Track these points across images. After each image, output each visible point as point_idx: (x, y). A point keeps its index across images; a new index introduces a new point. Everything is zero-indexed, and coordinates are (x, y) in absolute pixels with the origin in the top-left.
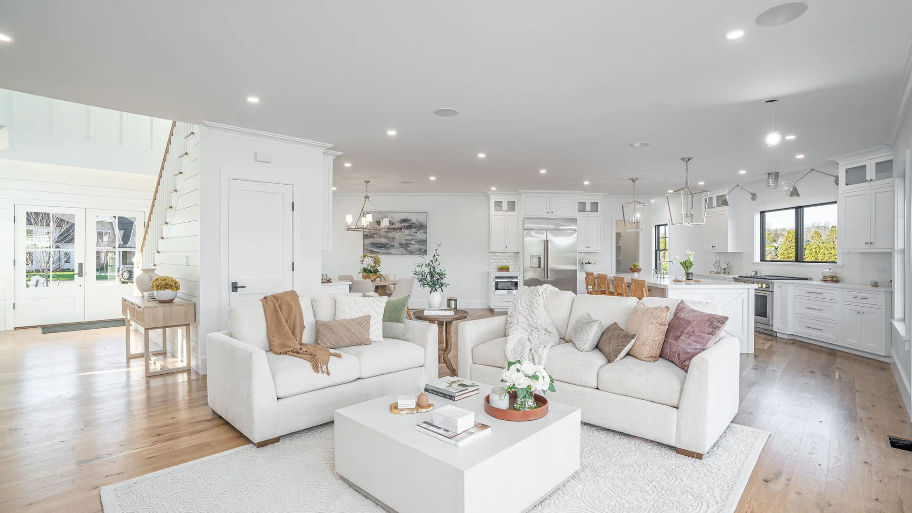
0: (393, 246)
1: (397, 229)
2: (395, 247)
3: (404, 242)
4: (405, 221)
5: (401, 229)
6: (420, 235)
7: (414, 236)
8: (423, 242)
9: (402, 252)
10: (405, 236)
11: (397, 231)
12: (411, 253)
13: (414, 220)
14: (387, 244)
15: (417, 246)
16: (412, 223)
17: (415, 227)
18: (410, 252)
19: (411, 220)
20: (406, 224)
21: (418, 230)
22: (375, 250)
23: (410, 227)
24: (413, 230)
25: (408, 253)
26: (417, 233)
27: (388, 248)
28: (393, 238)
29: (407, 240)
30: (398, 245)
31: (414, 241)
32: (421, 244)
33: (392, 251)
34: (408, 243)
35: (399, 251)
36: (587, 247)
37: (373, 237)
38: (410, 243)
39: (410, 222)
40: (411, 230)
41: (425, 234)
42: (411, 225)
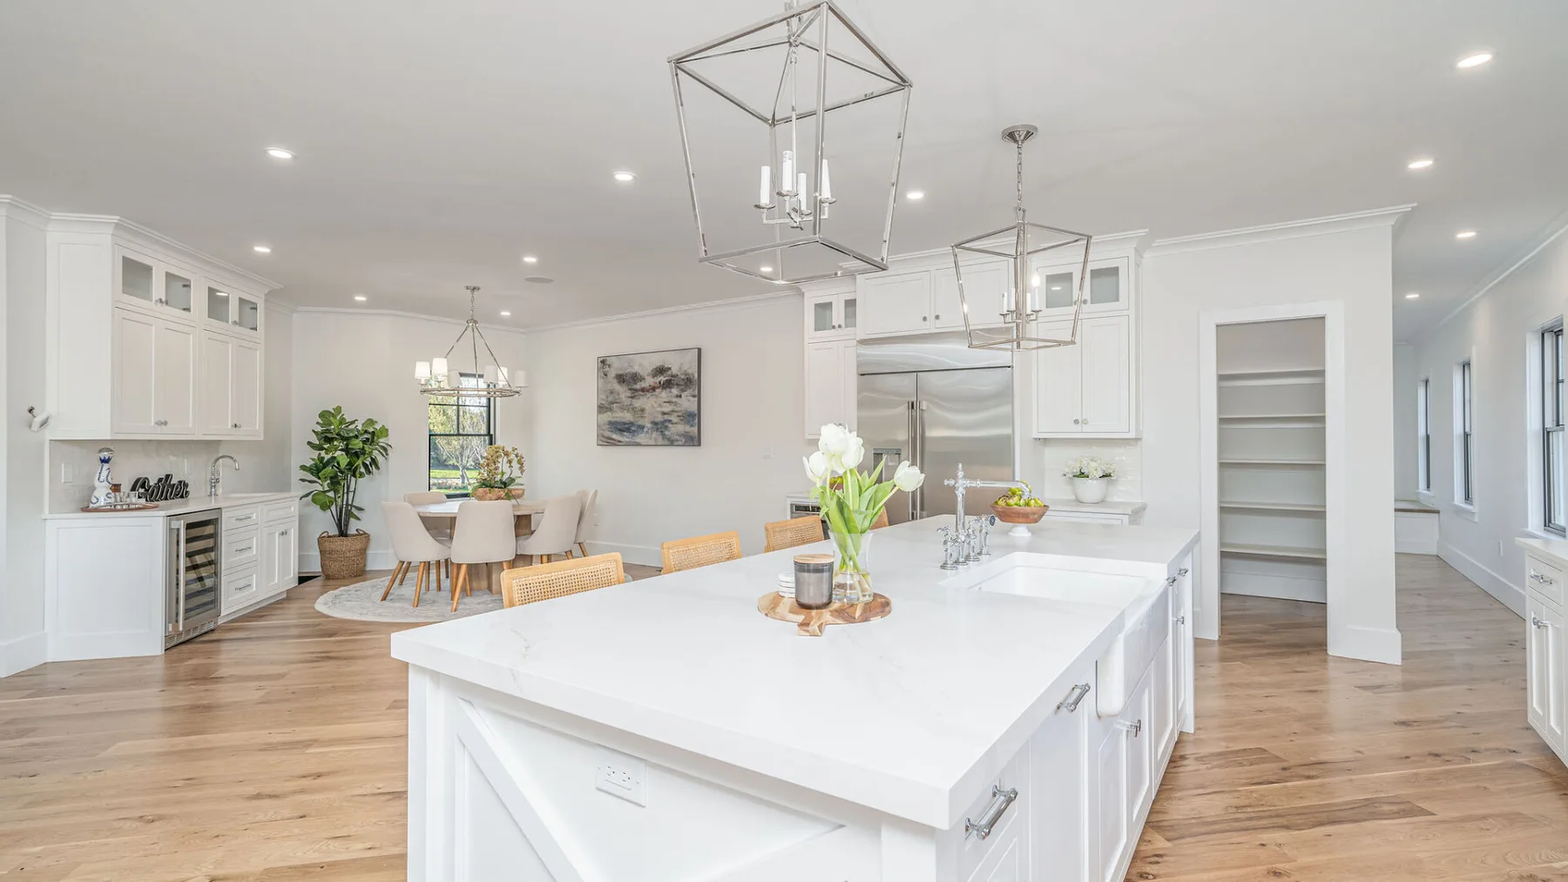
0: (642, 427)
1: (648, 391)
2: (645, 430)
3: (660, 418)
4: (661, 371)
5: (654, 389)
6: (687, 403)
7: (676, 404)
8: (694, 417)
9: (655, 439)
10: (660, 406)
11: (649, 395)
12: (672, 443)
13: (675, 370)
14: (632, 424)
15: (681, 428)
16: (673, 376)
17: (678, 385)
18: (669, 439)
19: (670, 369)
20: (662, 379)
21: (683, 391)
22: (614, 436)
23: (667, 385)
24: (675, 391)
25: (666, 442)
26: (680, 396)
27: (634, 431)
28: (643, 410)
29: (664, 414)
30: (649, 425)
31: (676, 414)
32: (688, 423)
33: (641, 438)
34: (665, 421)
35: (651, 439)
36: (1076, 422)
37: (611, 410)
38: (670, 421)
39: (669, 372)
40: (670, 392)
41: (696, 399)
42: (671, 380)
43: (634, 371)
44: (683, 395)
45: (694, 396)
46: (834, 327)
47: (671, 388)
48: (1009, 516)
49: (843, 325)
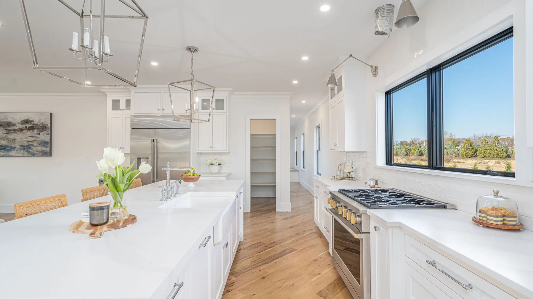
0: (14, 148)
1: (18, 131)
2: (16, 149)
3: (26, 144)
4: (27, 122)
5: (22, 130)
6: (43, 136)
7: (36, 137)
8: (49, 144)
9: (23, 154)
10: (26, 138)
11: (18, 133)
12: (33, 155)
13: (36, 121)
14: (7, 146)
15: (40, 148)
16: (34, 124)
17: (37, 129)
18: (32, 154)
19: (33, 121)
20: (28, 125)
21: (41, 131)
23: (32, 128)
24: (36, 131)
25: (30, 155)
26: (39, 134)
27: (8, 150)
28: (14, 140)
29: (29, 142)
30: (19, 147)
31: (36, 142)
32: (44, 146)
33: (13, 153)
34: (30, 145)
35: (20, 153)
36: (211, 147)
38: (32, 145)
39: (32, 123)
40: (33, 132)
41: (49, 135)
42: (33, 126)
43: (8, 121)
44: (41, 133)
45: (48, 134)
46: (121, 110)
47: (34, 130)
48: (187, 179)
49: (125, 109)
